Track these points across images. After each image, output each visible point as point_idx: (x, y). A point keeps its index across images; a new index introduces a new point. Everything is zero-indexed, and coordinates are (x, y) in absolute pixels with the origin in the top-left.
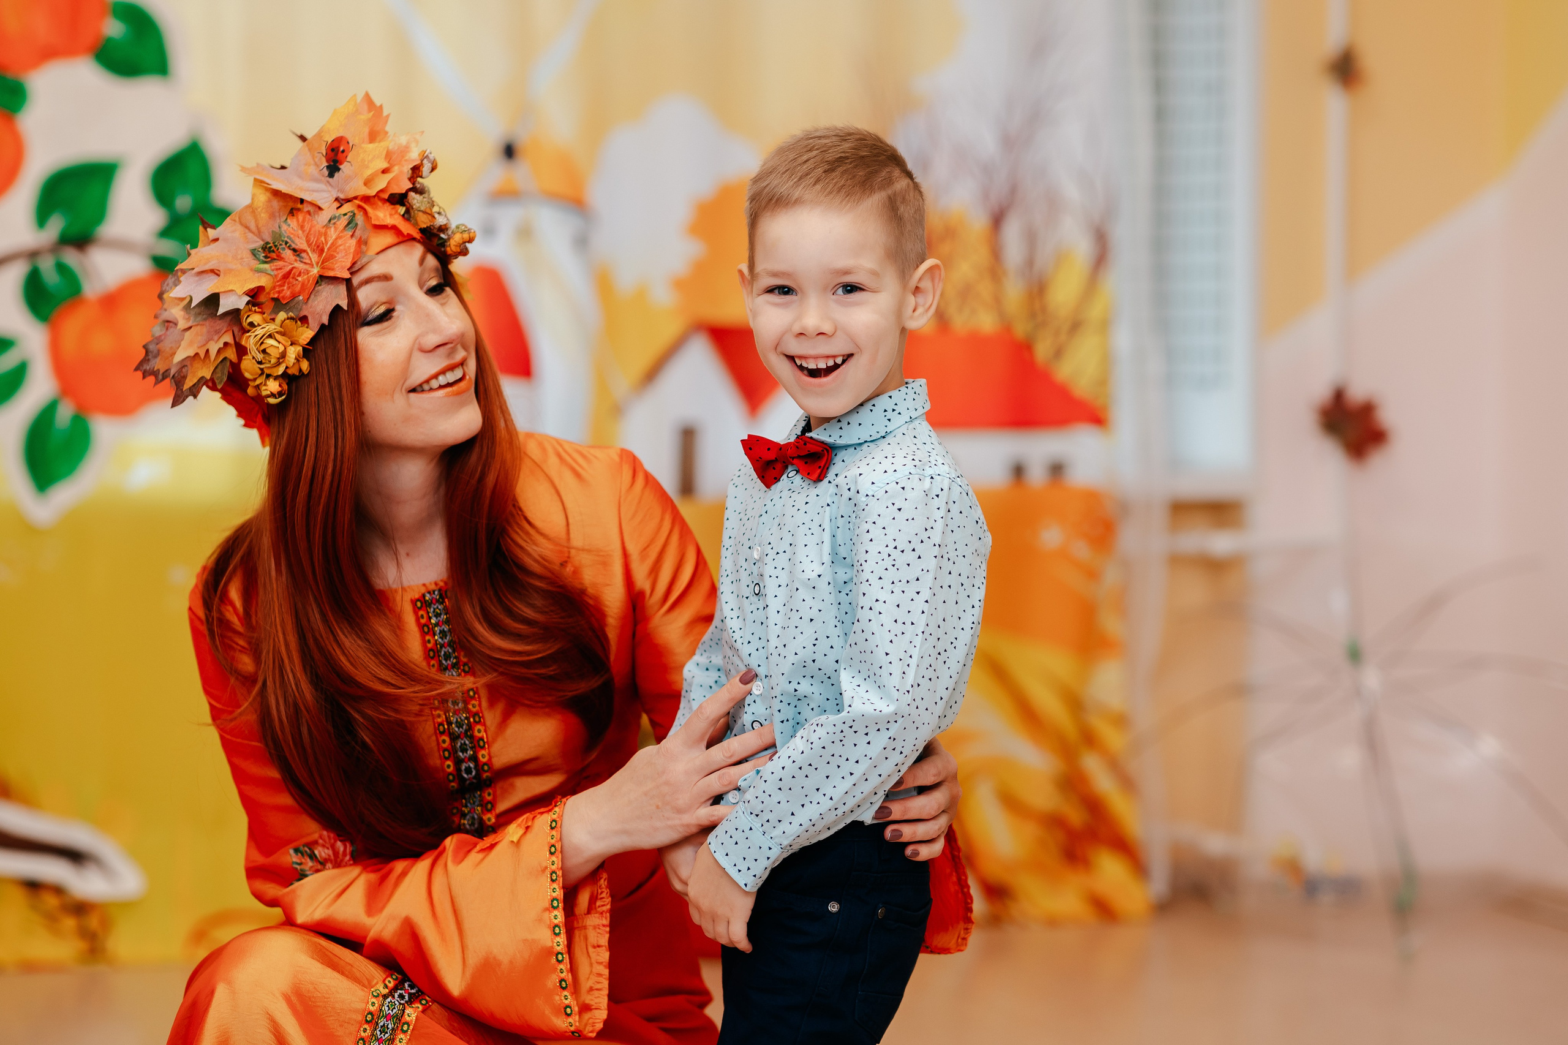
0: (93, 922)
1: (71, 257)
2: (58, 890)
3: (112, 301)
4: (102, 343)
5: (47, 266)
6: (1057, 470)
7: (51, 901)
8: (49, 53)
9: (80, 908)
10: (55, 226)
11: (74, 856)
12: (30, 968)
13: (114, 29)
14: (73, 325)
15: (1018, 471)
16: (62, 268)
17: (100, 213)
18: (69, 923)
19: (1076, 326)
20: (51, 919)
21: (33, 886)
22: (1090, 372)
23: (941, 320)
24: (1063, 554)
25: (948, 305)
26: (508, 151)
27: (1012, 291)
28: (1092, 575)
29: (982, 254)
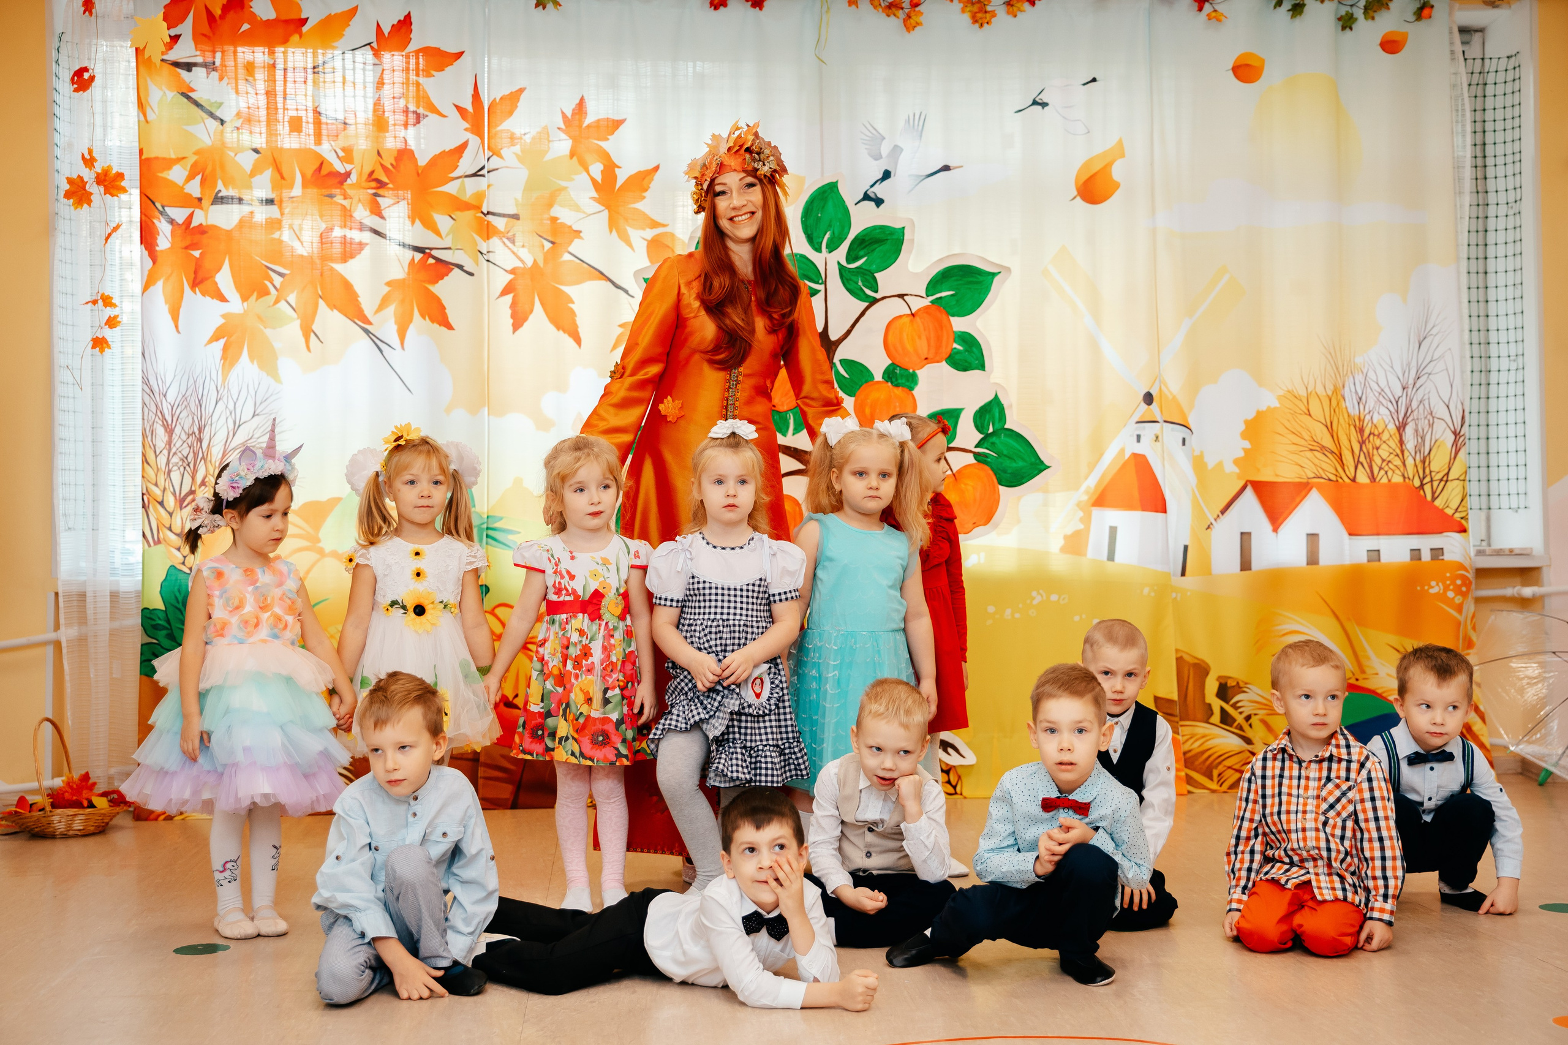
6: (1437, 552)
8: (927, 360)
13: (957, 346)
15: (1416, 553)
19: (1445, 479)
22: (1454, 504)
23: (1373, 478)
24: (1442, 597)
25: (1376, 470)
26: (1149, 398)
27: (1410, 462)
28: (1459, 608)
29: (1394, 444)
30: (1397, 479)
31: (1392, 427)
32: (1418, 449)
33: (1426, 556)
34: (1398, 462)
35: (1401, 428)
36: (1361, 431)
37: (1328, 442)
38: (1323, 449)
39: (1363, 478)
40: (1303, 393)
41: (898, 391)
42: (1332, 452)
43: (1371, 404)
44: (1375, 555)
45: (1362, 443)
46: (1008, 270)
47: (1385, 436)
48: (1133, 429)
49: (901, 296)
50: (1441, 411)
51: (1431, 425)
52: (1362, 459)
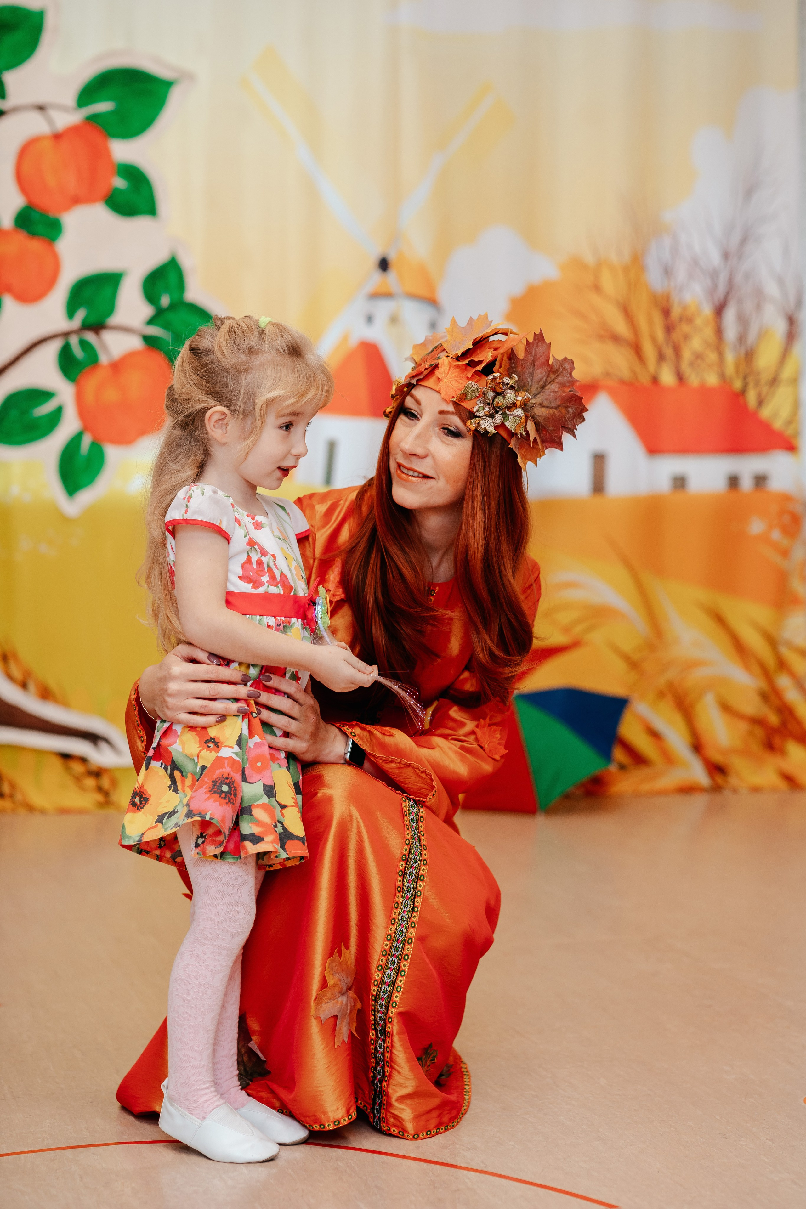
0: (105, 782)
1: (90, 337)
2: (83, 760)
3: (116, 366)
4: (111, 395)
5: (74, 341)
6: (760, 480)
7: (78, 768)
8: (76, 201)
9: (97, 773)
10: (80, 315)
11: (93, 738)
12: (64, 811)
13: (119, 183)
14: (92, 383)
15: (734, 481)
16: (84, 344)
17: (111, 308)
18: (90, 782)
19: (774, 381)
20: (78, 779)
21: (66, 757)
22: (785, 413)
23: (680, 378)
24: (764, 538)
25: (685, 367)
26: (384, 265)
27: (730, 358)
28: (785, 553)
29: (709, 332)
30: (712, 380)
31: (707, 310)
32: (742, 338)
33: (746, 484)
34: (712, 356)
35: (719, 310)
36: (666, 312)
37: (621, 328)
38: (615, 338)
39: (667, 378)
40: (589, 259)
41: (35, 245)
42: (628, 343)
43: (681, 274)
44: (680, 482)
45: (669, 329)
46: (189, 77)
47: (699, 322)
48: (360, 305)
49: (41, 108)
50: (772, 289)
51: (759, 307)
52: (669, 352)
